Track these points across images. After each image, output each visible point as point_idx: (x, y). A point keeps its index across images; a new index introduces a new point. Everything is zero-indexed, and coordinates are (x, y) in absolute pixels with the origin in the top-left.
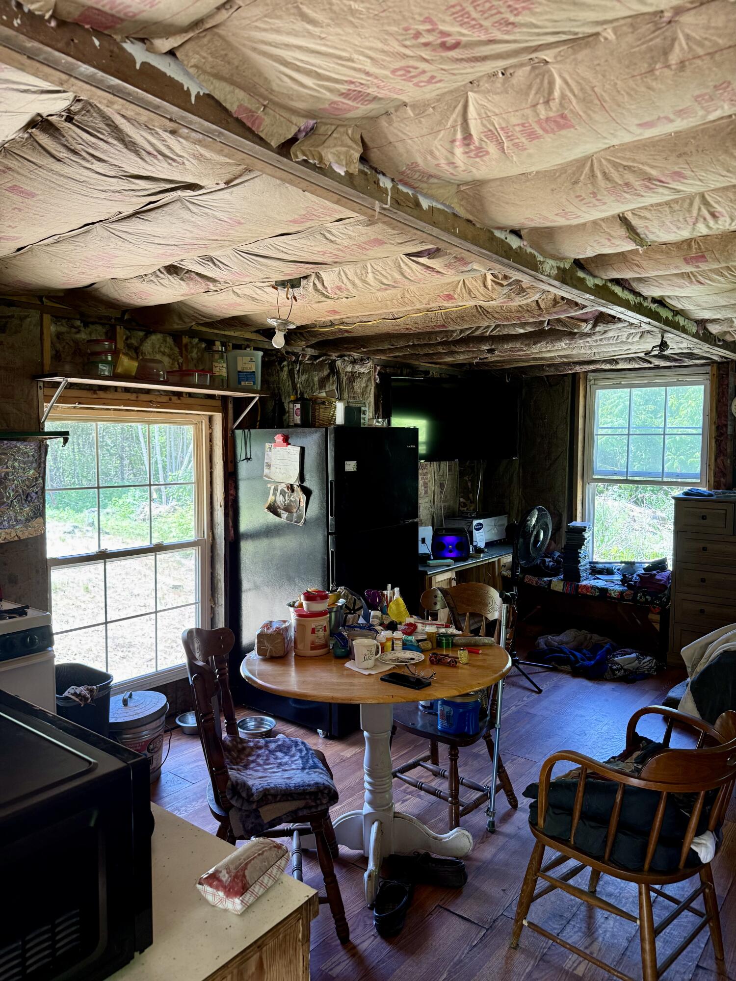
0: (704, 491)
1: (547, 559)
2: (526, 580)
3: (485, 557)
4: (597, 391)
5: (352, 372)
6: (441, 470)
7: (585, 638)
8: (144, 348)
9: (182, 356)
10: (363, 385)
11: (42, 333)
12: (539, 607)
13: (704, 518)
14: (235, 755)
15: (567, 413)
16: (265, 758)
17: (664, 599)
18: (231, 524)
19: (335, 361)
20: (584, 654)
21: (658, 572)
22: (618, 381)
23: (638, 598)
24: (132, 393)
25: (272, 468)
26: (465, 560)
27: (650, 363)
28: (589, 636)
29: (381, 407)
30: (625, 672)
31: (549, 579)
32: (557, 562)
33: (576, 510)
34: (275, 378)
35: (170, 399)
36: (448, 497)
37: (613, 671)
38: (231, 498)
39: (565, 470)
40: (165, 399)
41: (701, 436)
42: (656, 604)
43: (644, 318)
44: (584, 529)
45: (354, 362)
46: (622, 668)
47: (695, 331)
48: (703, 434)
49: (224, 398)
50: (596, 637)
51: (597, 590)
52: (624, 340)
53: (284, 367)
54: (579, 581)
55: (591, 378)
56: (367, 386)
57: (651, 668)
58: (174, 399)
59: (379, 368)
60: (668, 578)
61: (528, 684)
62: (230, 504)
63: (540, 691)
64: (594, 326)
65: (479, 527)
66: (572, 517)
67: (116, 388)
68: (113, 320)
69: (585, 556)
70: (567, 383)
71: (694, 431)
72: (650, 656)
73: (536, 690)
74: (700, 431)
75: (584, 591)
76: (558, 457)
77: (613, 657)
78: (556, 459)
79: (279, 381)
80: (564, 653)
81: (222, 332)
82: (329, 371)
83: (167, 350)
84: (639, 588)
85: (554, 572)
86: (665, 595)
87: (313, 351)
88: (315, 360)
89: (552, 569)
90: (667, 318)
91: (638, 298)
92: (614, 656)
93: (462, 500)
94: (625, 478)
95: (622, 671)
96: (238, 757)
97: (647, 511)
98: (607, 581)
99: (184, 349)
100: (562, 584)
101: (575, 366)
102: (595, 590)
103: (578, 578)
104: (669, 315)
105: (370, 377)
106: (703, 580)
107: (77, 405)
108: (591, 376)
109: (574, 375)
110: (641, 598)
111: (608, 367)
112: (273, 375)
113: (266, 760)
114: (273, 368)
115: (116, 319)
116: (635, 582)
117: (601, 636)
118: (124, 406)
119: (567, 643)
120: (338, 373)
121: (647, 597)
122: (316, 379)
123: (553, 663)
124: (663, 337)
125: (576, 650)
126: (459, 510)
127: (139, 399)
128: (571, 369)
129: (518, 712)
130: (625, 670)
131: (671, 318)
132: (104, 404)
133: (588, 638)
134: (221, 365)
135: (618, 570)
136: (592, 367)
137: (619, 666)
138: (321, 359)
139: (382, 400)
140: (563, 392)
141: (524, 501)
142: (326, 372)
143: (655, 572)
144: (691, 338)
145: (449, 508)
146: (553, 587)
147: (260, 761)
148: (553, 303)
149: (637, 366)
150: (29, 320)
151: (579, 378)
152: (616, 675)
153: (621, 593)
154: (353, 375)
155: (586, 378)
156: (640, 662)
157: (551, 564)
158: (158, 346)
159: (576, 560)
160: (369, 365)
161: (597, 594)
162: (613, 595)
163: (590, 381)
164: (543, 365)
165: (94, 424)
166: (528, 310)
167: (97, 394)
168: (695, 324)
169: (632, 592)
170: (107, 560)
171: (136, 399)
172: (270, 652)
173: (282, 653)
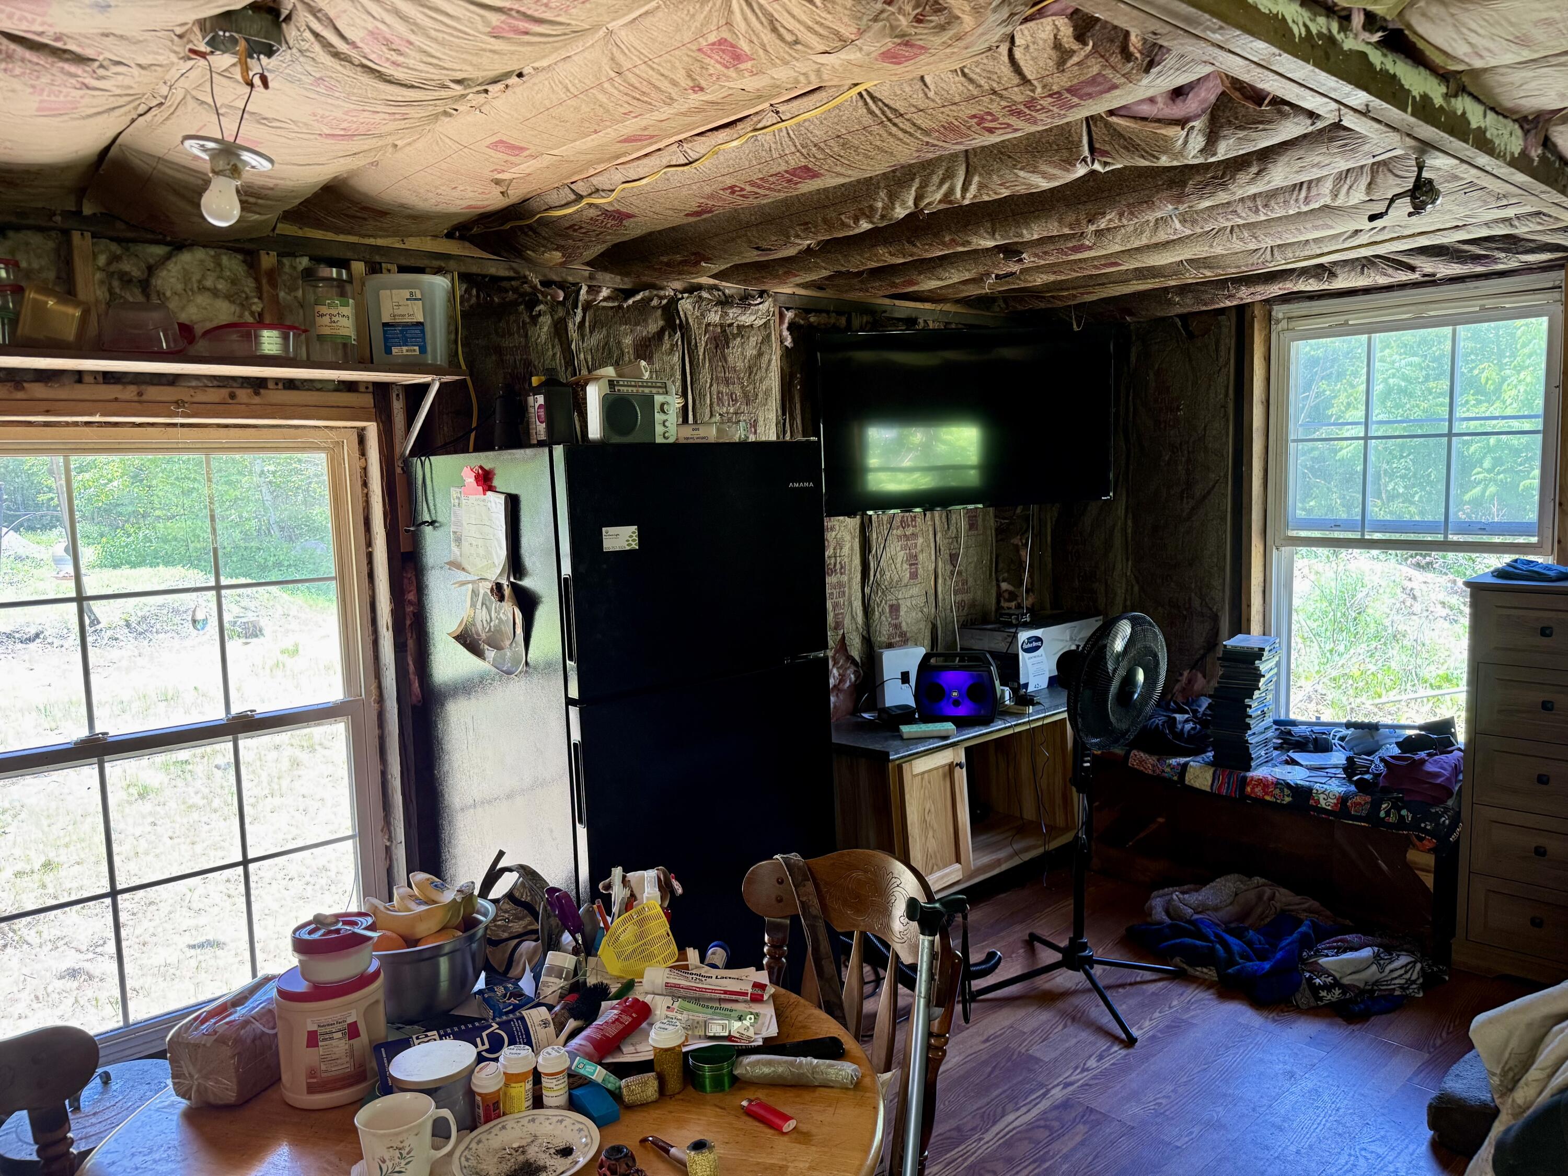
0: (1547, 568)
1: (1179, 717)
2: (1132, 762)
3: (1038, 712)
4: (1294, 345)
5: (721, 325)
6: (953, 528)
7: (1260, 897)
8: (159, 282)
9: (260, 298)
10: (751, 352)
12: (1161, 820)
13: (1545, 632)
15: (1227, 395)
17: (1446, 821)
18: (411, 668)
19: (674, 301)
20: (1250, 943)
21: (1429, 755)
22: (1341, 319)
23: (1382, 814)
24: (125, 384)
25: (465, 544)
26: (987, 722)
27: (1412, 269)
28: (1268, 892)
29: (797, 399)
30: (1344, 993)
31: (1183, 760)
32: (1202, 722)
33: (1249, 606)
34: (518, 340)
35: (233, 396)
36: (971, 581)
37: (1315, 990)
38: (409, 609)
39: (1224, 519)
40: (214, 395)
41: (1540, 437)
42: (1424, 830)
43: (1348, 88)
44: (1258, 654)
45: (725, 302)
46: (1337, 983)
47: (1517, 151)
48: (1545, 432)
49: (382, 390)
50: (1284, 897)
51: (1287, 791)
52: (1328, 200)
53: (539, 314)
54: (1248, 768)
55: (1280, 316)
56: (760, 354)
57: (1411, 982)
58: (243, 394)
59: (789, 315)
60: (1456, 770)
61: (1107, 1020)
62: (408, 622)
63: (1131, 1042)
64: (1212, 138)
65: (1035, 645)
66: (1240, 625)
67: (79, 376)
68: (58, 219)
69: (1263, 713)
70: (1225, 330)
71: (1527, 426)
72: (1410, 952)
73: (1124, 1036)
74: (1538, 424)
75: (1259, 791)
76: (1209, 493)
77: (1316, 955)
78: (1204, 497)
79: (527, 346)
80: (1204, 938)
81: (371, 241)
82: (661, 323)
83: (221, 285)
84: (1385, 791)
85: (1194, 746)
86: (1446, 810)
87: (618, 278)
88: (626, 299)
89: (1191, 737)
90: (1425, 98)
91: (1322, 20)
92: (1318, 954)
93: (1004, 586)
94: (1358, 536)
95: (1337, 992)
97: (1439, 580)
98: (1310, 768)
99: (264, 281)
100: (1209, 774)
101: (1238, 289)
102: (1282, 790)
103: (1245, 761)
104: (1436, 92)
105: (769, 335)
106: (1543, 780)
108: (1279, 311)
109: (1242, 310)
110: (1388, 813)
111: (1312, 285)
112: (511, 334)
114: (512, 318)
115: (66, 214)
116: (1376, 776)
117: (1298, 894)
118: (101, 415)
119: (1216, 909)
120: (685, 329)
121: (1404, 812)
122: (628, 341)
123: (1177, 960)
124: (1420, 169)
125: (1230, 932)
126: (999, 607)
127: (144, 398)
128: (1231, 296)
129: (1065, 1105)
130: (1345, 988)
131: (1438, 101)
132: (47, 412)
133: (1265, 898)
134: (334, 312)
135: (1342, 739)
136: (1276, 289)
137: (1329, 980)
138: (638, 297)
139: (801, 383)
140: (1217, 350)
141: (1136, 588)
142: (654, 325)
143: (1422, 754)
144: (1505, 171)
145: (973, 605)
146: (1189, 779)
148: (1054, 54)
149: (1382, 281)
151: (1253, 317)
152: (1321, 999)
153: (1343, 800)
154: (724, 331)
155: (1269, 318)
156: (1382, 969)
157: (1188, 726)
158: (196, 277)
159: (1241, 722)
160: (763, 307)
161: (1288, 799)
162: (1323, 803)
163: (1278, 322)
164: (1166, 290)
165: (61, 459)
166: (994, 92)
167: (23, 388)
168: (1519, 132)
169: (1368, 799)
170: (106, 758)
171: (136, 398)
172: (198, 1091)
173: (231, 1096)
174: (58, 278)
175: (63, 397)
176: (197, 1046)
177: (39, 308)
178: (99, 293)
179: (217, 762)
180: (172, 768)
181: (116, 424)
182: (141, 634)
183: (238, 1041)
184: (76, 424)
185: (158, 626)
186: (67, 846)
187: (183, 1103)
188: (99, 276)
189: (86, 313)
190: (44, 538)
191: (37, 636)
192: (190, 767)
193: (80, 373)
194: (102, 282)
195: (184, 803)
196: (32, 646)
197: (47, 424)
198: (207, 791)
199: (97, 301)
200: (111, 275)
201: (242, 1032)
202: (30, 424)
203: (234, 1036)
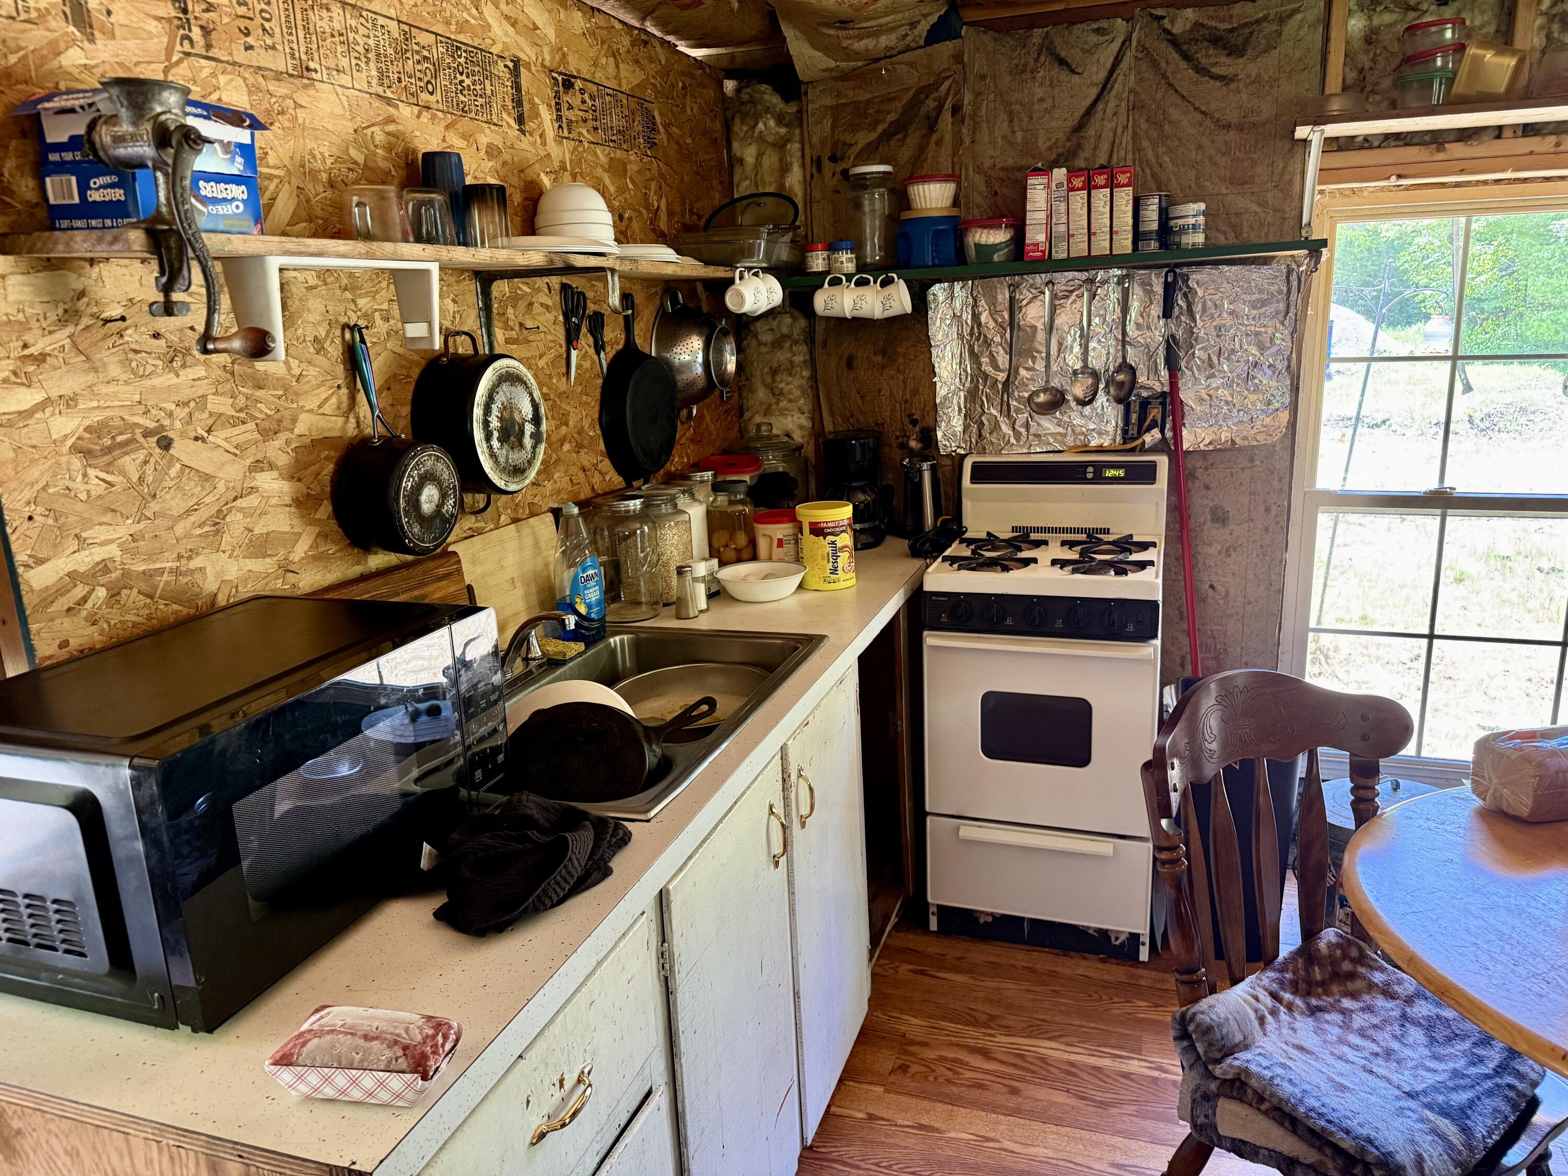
11: (1326, 39)
14: (1318, 977)
16: (1375, 1021)
24: (1544, 135)
67: (1498, 131)
96: (1323, 984)
107: (1393, 181)
113: (1375, 1026)
118: (1515, 170)
127: (1561, 148)
132: (1462, 171)
147: (1359, 1020)
150: (1299, 17)
167: (1444, 149)
170: (1450, 511)
171: (1552, 150)
172: (1494, 794)
173: (1524, 811)
174: (1497, 31)
175: (1479, 155)
176: (1502, 755)
177: (1477, 62)
178: (1536, 40)
179: (1540, 565)
180: (1492, 561)
181: (1525, 180)
182: (1482, 430)
183: (1540, 765)
184: (1485, 183)
185: (1501, 425)
186: (1383, 607)
187: (1478, 803)
188: (1539, 21)
189: (1521, 61)
190: (1403, 333)
191: (1384, 422)
192: (1509, 564)
193: (1500, 128)
194: (1541, 28)
195: (1498, 596)
196: (1376, 431)
197: (1458, 185)
198: (1525, 590)
199: (1533, 49)
200: (1552, 18)
201: (1548, 760)
202: (1443, 185)
203: (1539, 759)
